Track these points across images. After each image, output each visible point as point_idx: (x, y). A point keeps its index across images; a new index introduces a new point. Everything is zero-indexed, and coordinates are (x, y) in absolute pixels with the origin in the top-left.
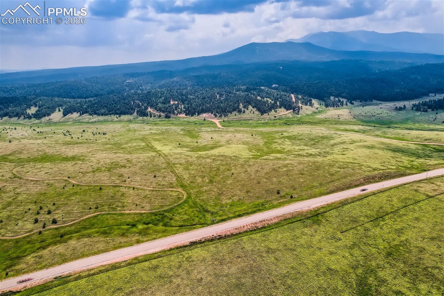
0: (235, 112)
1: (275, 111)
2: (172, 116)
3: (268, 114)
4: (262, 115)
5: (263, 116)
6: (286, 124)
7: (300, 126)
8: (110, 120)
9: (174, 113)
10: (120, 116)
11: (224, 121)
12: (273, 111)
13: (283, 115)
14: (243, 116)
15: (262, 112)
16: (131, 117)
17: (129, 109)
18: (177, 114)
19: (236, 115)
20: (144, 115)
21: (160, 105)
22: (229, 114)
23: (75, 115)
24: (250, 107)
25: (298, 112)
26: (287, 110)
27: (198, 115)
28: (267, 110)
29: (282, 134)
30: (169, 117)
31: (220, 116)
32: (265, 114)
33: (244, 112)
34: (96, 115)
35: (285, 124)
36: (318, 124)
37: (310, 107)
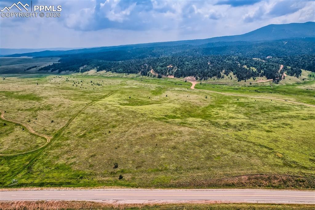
0: (215, 77)
1: (253, 79)
2: (164, 76)
3: (245, 81)
4: (239, 81)
5: (239, 83)
6: (257, 91)
7: (270, 94)
8: (121, 76)
9: (165, 75)
10: (128, 74)
11: (201, 84)
12: (252, 78)
13: (260, 83)
14: (221, 81)
15: (240, 78)
16: (135, 75)
17: (136, 70)
18: (168, 75)
19: (214, 79)
20: (144, 75)
21: (159, 68)
22: (209, 78)
23: (104, 72)
24: (231, 74)
25: (278, 81)
26: (268, 79)
27: (184, 77)
28: (245, 78)
29: (238, 100)
30: (161, 77)
31: (201, 80)
32: (242, 81)
33: (223, 77)
34: (115, 73)
35: (255, 91)
36: (292, 95)
37: (296, 78)
